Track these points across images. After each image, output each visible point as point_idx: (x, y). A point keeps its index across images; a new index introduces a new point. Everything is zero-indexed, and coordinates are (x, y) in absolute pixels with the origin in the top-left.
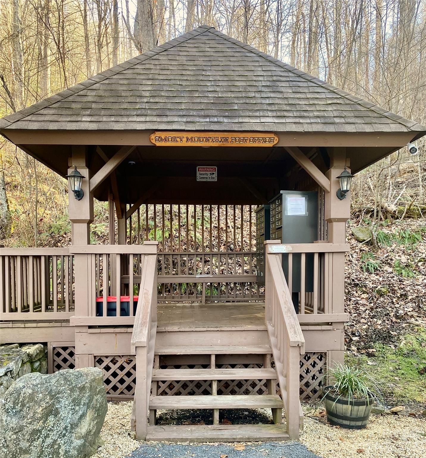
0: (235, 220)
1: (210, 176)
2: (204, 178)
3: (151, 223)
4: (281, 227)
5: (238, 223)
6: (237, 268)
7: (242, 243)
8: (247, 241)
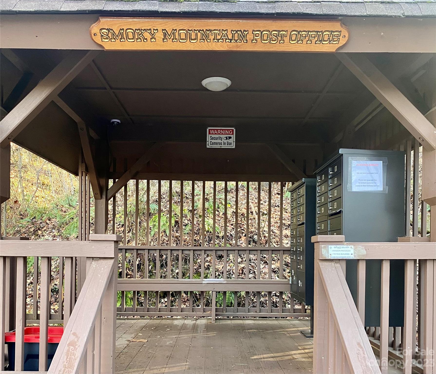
0: (259, 204)
1: (226, 141)
2: (217, 143)
3: (154, 207)
4: (340, 212)
5: (265, 208)
6: (262, 266)
7: (269, 233)
8: (275, 231)
